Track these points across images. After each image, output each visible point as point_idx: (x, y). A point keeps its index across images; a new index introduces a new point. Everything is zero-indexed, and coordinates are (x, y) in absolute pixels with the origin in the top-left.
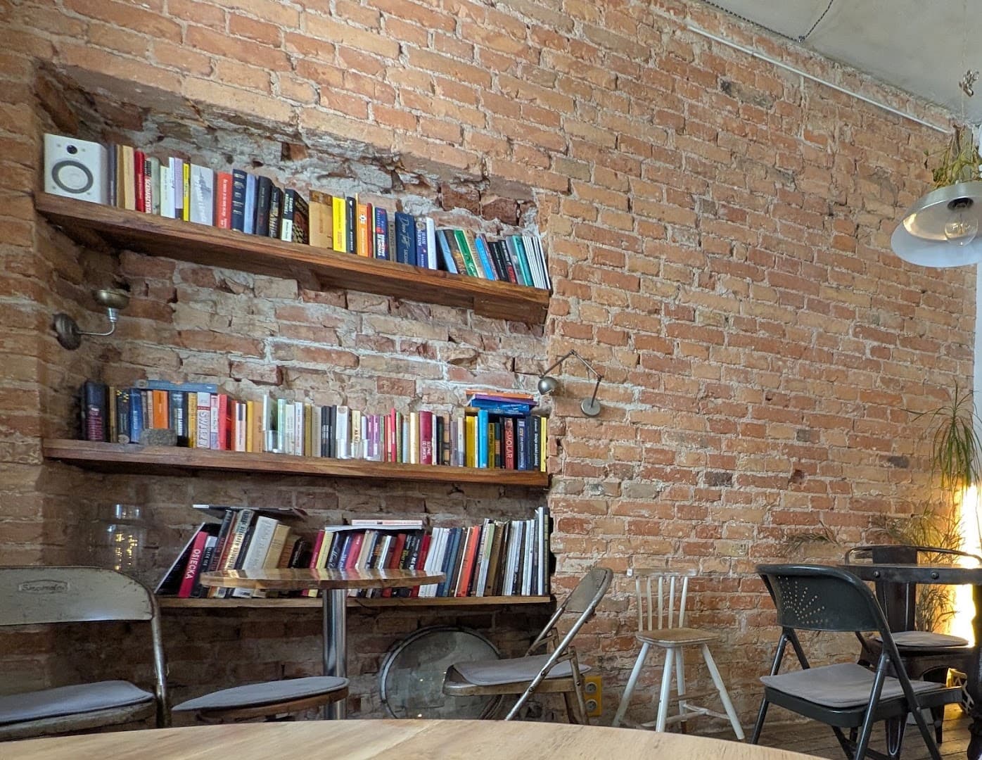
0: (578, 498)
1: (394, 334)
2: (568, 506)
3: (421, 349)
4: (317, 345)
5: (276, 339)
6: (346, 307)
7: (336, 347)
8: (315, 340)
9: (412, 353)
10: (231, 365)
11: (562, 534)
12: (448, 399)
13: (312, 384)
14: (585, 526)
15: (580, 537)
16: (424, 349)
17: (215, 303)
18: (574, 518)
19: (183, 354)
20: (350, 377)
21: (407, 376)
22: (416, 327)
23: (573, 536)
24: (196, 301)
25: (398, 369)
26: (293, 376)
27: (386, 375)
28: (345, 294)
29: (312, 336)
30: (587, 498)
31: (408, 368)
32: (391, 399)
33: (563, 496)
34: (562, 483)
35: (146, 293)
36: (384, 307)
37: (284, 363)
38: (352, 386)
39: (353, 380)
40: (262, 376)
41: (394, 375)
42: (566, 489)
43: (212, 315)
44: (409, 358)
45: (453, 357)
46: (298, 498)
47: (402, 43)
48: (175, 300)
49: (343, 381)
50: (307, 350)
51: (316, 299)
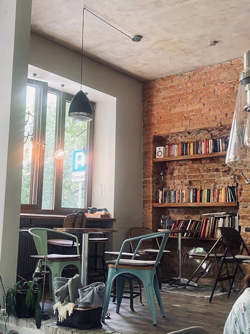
0: (246, 209)
1: (210, 168)
2: (243, 212)
3: (216, 170)
4: (196, 174)
5: (189, 174)
6: (201, 163)
7: (199, 174)
8: (195, 173)
9: (214, 172)
10: (182, 182)
11: (242, 220)
12: (222, 182)
13: (196, 183)
14: (248, 217)
15: (247, 221)
16: (217, 170)
17: (179, 169)
18: (245, 215)
19: (175, 181)
20: (202, 180)
21: (213, 178)
22: (215, 164)
23: (245, 221)
24: (176, 169)
25: (211, 177)
26: (192, 182)
27: (209, 179)
28: (201, 160)
29: (195, 172)
30: (248, 209)
31: (213, 176)
32: (210, 185)
33: (242, 208)
34: (242, 205)
35: (169, 170)
36: (208, 161)
37: (190, 180)
38: (203, 183)
39: (203, 181)
40: (186, 184)
41: (210, 178)
42: (242, 207)
43: (179, 172)
44: (214, 173)
45: (224, 170)
46: (192, 212)
47: (204, 103)
48: (173, 170)
49: (201, 182)
50: (194, 176)
51: (196, 163)
